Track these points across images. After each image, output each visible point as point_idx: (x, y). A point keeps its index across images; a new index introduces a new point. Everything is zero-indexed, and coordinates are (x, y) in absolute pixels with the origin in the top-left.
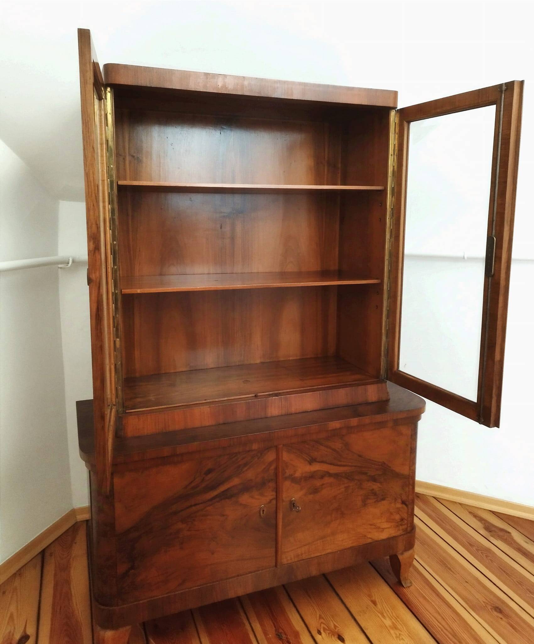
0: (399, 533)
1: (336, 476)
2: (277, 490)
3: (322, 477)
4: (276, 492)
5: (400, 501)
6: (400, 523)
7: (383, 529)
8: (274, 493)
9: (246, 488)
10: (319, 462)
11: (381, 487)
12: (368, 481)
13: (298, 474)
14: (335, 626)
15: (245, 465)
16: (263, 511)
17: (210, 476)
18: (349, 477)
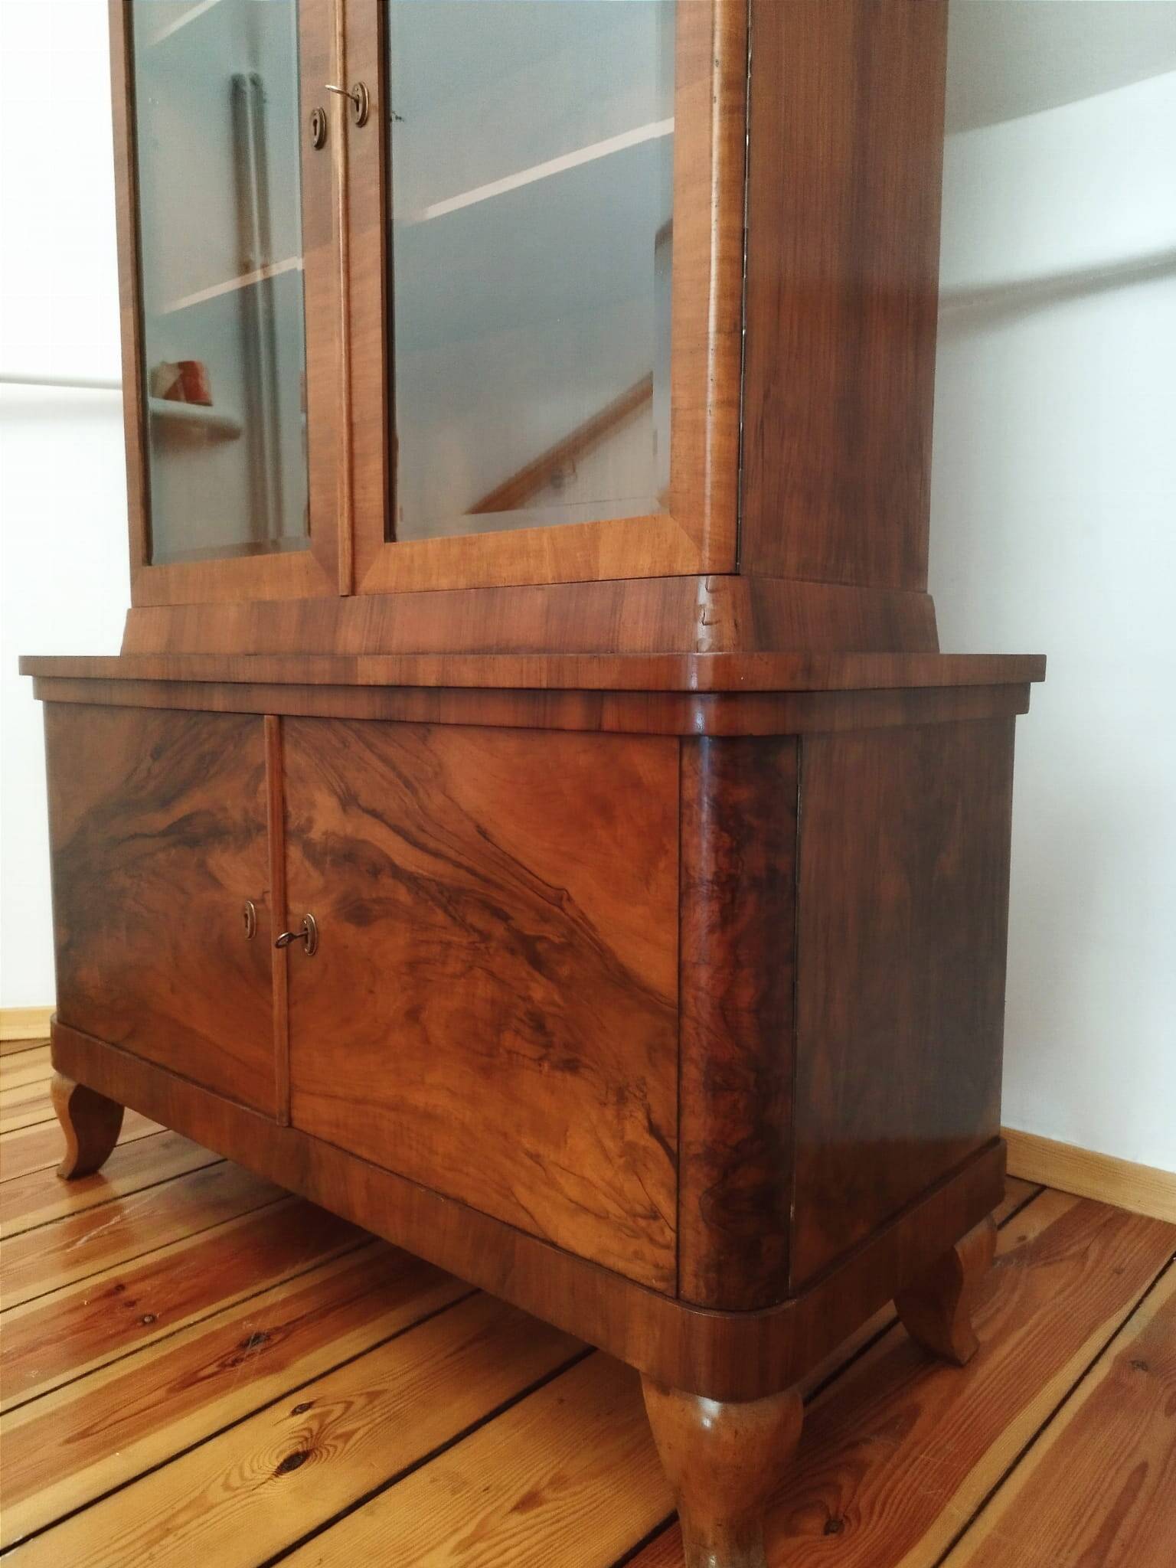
1: (412, 882)
3: (375, 872)
6: (642, 1223)
10: (366, 812)
11: (562, 1003)
13: (317, 833)
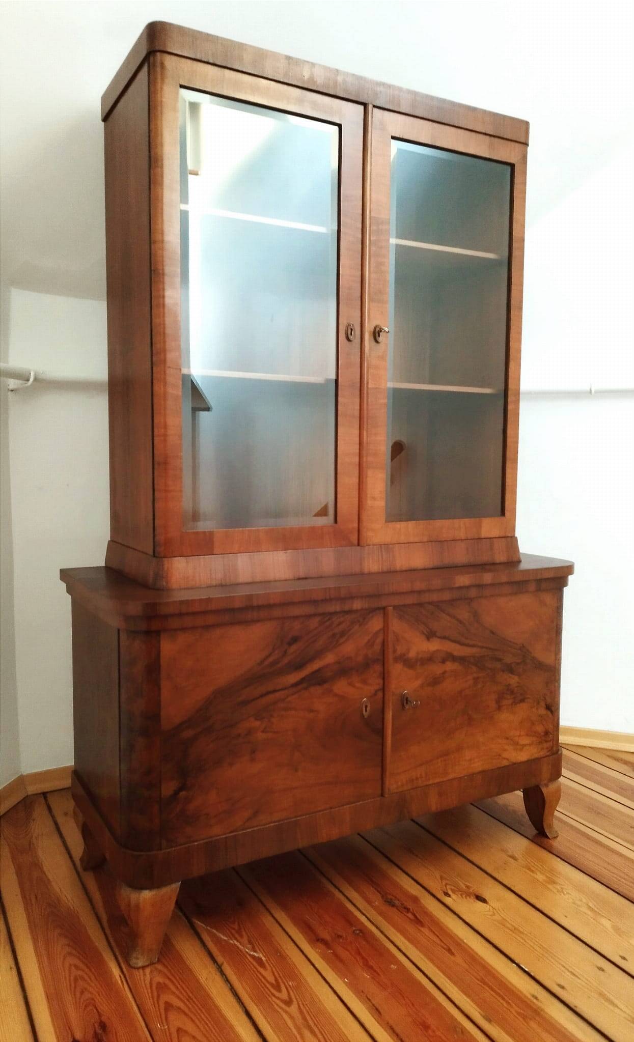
0: (542, 754)
1: (462, 660)
2: (384, 676)
3: (443, 661)
4: (384, 679)
5: (543, 704)
6: (545, 738)
7: (524, 745)
8: (381, 681)
9: (343, 670)
10: (439, 638)
11: (520, 681)
12: (503, 671)
13: (412, 654)
14: (468, 887)
15: (342, 634)
16: (366, 707)
17: (294, 648)
18: (478, 662)
